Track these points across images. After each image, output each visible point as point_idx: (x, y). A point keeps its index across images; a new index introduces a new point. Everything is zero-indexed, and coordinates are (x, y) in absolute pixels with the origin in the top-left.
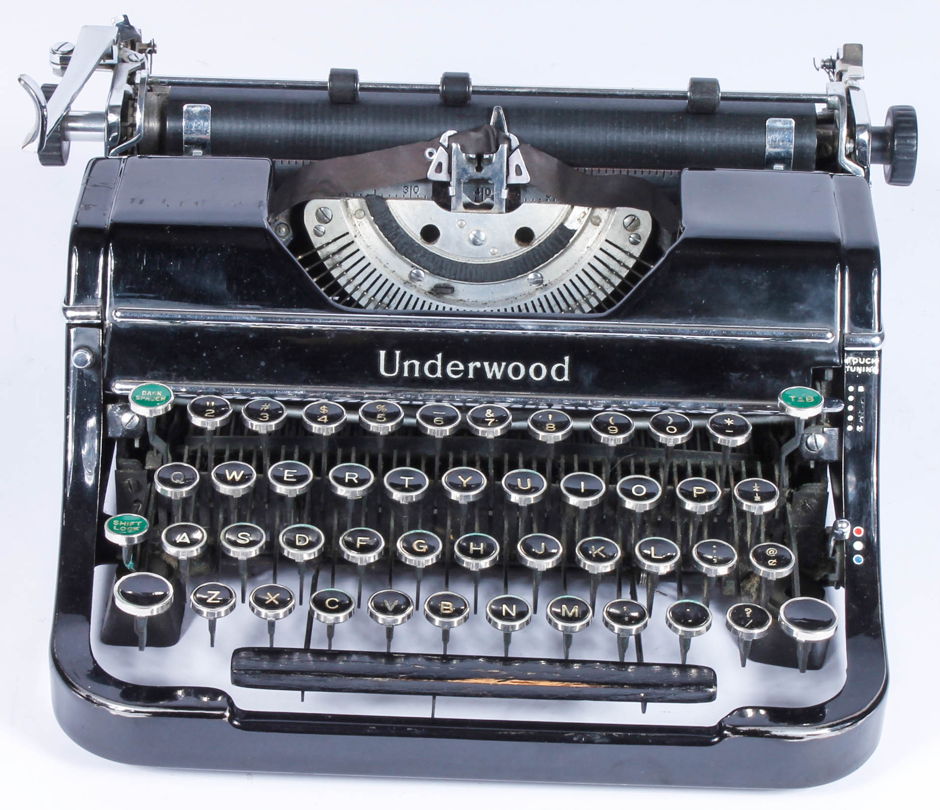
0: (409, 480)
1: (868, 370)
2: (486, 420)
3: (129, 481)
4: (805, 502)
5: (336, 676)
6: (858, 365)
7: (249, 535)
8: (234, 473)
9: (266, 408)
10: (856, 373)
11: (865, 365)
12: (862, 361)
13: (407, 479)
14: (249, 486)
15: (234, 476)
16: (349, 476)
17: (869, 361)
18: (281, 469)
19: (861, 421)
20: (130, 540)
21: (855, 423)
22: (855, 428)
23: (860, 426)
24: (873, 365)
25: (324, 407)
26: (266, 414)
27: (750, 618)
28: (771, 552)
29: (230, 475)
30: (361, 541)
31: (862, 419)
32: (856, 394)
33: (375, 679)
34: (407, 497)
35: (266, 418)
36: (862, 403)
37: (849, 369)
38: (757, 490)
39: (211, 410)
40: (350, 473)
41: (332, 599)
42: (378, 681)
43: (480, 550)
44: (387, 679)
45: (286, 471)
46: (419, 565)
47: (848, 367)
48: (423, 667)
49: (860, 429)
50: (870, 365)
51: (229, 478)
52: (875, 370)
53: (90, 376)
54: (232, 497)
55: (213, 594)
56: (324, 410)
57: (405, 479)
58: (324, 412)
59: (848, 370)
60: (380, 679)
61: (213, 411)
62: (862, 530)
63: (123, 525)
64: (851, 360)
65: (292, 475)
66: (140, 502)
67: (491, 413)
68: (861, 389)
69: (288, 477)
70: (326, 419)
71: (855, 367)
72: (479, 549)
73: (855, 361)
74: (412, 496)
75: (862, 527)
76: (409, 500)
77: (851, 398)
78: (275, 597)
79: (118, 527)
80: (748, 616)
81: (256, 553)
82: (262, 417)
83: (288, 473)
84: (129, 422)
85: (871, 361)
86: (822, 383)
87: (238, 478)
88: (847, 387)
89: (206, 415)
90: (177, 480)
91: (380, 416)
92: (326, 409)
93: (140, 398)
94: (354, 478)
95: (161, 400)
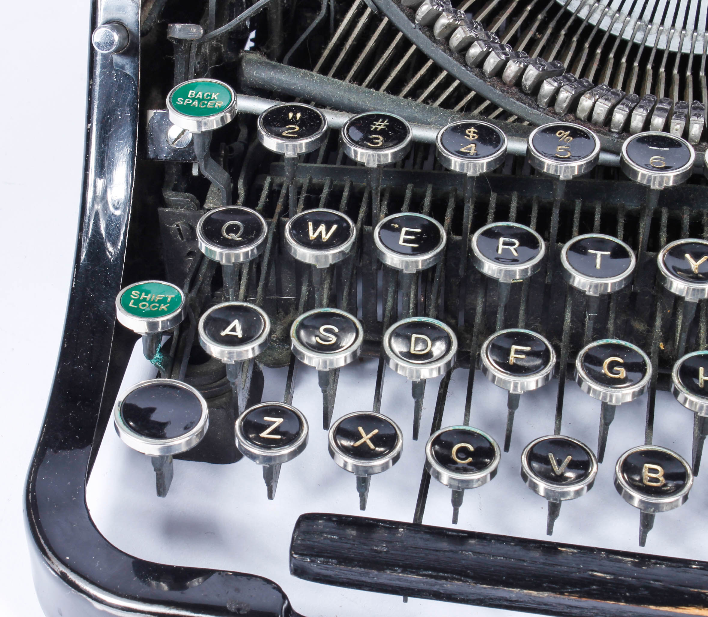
0: (602, 255)
3: (177, 226)
5: (460, 580)
7: (336, 330)
8: (322, 228)
9: (380, 127)
13: (599, 253)
14: (342, 252)
15: (321, 233)
16: (505, 244)
18: (397, 226)
20: (152, 326)
25: (472, 129)
26: (379, 137)
29: (315, 230)
30: (517, 352)
33: (525, 591)
34: (596, 286)
35: (378, 143)
39: (294, 126)
40: (507, 239)
41: (463, 445)
42: (530, 595)
44: (546, 594)
45: (404, 230)
46: (611, 400)
48: (608, 577)
51: (312, 235)
53: (123, 67)
54: (315, 266)
55: (274, 422)
56: (471, 134)
57: (596, 254)
58: (470, 138)
60: (534, 593)
61: (297, 128)
63: (145, 300)
65: (413, 237)
69: (405, 241)
70: (473, 149)
74: (606, 285)
76: (601, 290)
78: (370, 435)
79: (137, 302)
81: (345, 361)
82: (371, 141)
83: (407, 233)
84: (179, 137)
87: (325, 237)
89: (284, 134)
90: (231, 234)
91: (560, 149)
92: (474, 132)
93: (184, 101)
94: (512, 248)
95: (216, 106)
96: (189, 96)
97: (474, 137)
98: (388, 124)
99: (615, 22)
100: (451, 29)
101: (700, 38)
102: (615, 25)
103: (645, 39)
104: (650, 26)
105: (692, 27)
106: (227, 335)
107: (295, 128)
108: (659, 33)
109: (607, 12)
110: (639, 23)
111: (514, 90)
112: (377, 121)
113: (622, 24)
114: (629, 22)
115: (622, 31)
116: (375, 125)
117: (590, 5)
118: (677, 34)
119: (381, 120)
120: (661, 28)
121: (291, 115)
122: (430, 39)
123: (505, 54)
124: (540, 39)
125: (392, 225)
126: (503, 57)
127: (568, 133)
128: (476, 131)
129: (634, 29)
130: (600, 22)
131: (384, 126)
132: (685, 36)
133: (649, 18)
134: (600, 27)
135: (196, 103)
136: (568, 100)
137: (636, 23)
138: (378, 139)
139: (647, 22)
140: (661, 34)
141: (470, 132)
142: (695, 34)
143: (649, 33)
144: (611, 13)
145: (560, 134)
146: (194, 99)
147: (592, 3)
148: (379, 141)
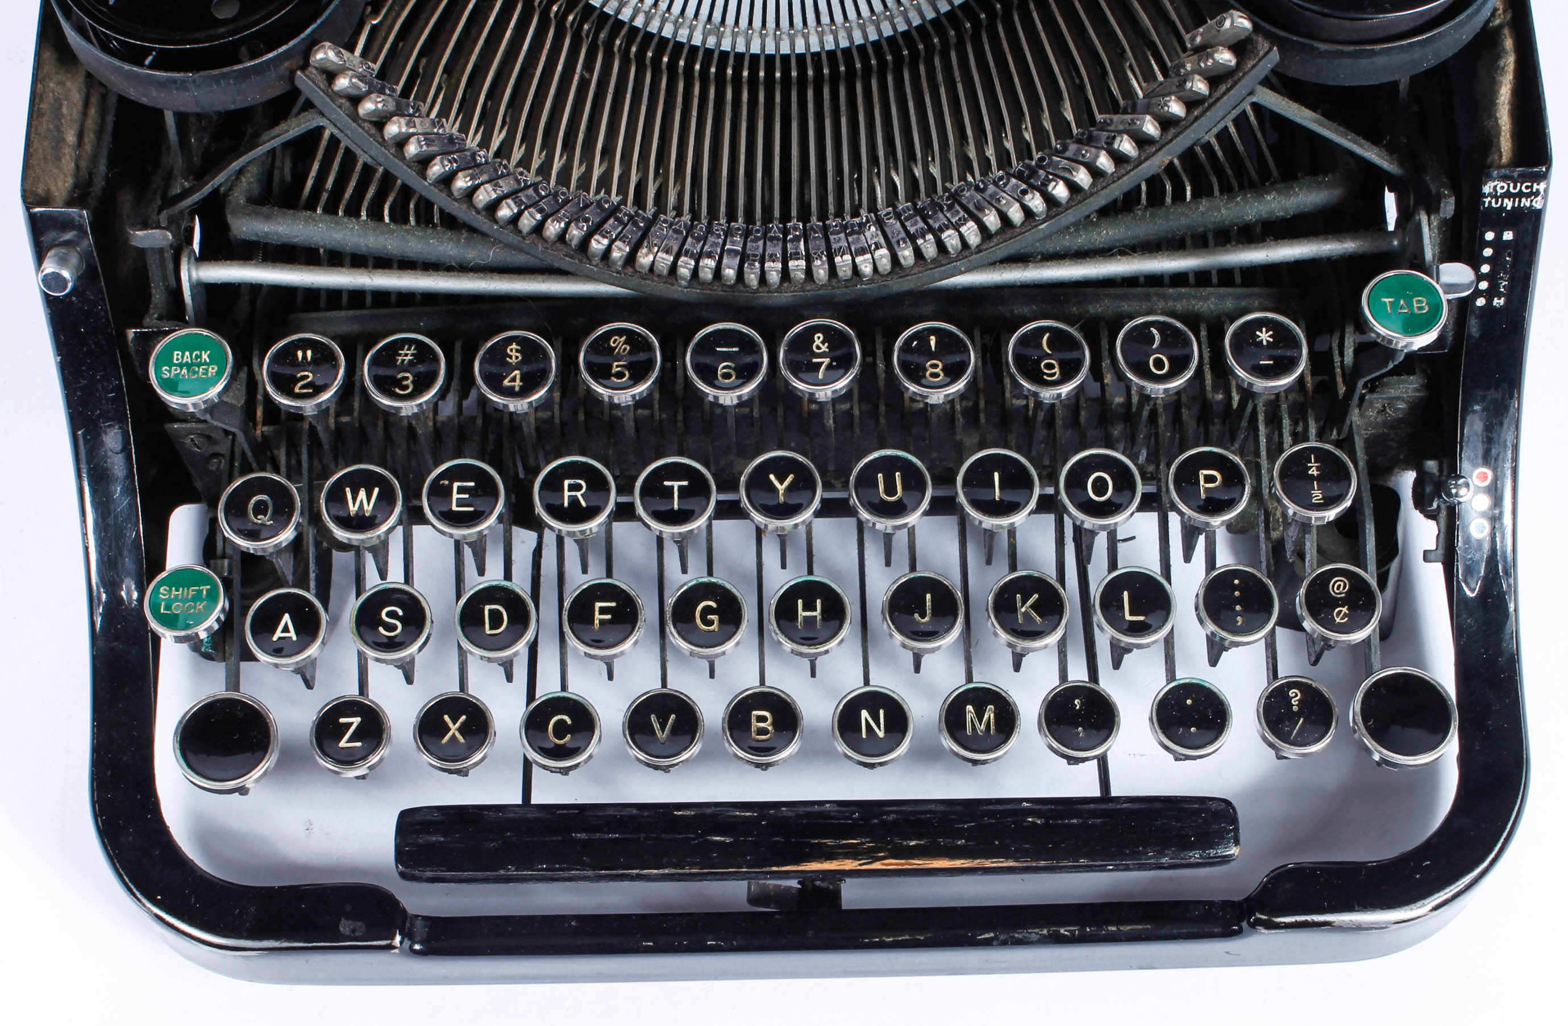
0: (680, 487)
1: (1525, 202)
2: (815, 360)
3: (192, 440)
4: (1384, 406)
6: (1508, 195)
7: (400, 612)
8: (362, 494)
9: (407, 358)
10: (1502, 208)
11: (1521, 195)
12: (1515, 188)
13: (676, 484)
15: (362, 501)
16: (570, 490)
17: (1527, 187)
18: (447, 482)
19: (1502, 290)
21: (1491, 293)
22: (1489, 301)
23: (1499, 299)
24: (1537, 194)
25: (514, 346)
26: (408, 375)
27: (1299, 714)
28: (1339, 587)
29: (354, 500)
30: (602, 610)
31: (1504, 287)
32: (1498, 244)
34: (679, 535)
35: (406, 387)
36: (1508, 259)
37: (1490, 202)
38: (1315, 473)
39: (306, 373)
40: (572, 481)
41: (560, 717)
43: (816, 616)
45: (456, 485)
47: (1487, 200)
49: (1498, 302)
50: (1527, 196)
51: (353, 509)
52: (1538, 204)
55: (352, 724)
56: (514, 354)
57: (673, 487)
58: (513, 361)
59: (1486, 205)
60: (655, 871)
61: (311, 377)
62: (1490, 473)
64: (1495, 187)
66: (223, 455)
67: (823, 343)
68: (1508, 236)
69: (459, 503)
70: (518, 377)
71: (1500, 200)
72: (814, 614)
73: (1502, 188)
74: (687, 532)
75: (1489, 467)
77: (1488, 252)
78: (458, 725)
79: (169, 604)
80: (1295, 708)
82: (399, 384)
83: (460, 491)
85: (1532, 187)
86: (1432, 217)
87: (368, 508)
88: (1483, 235)
89: (297, 390)
90: (259, 517)
91: (617, 366)
92: (517, 351)
93: (170, 372)
94: (579, 494)
95: (210, 374)
96: (175, 361)
97: (517, 357)
98: (415, 352)
99: (679, 28)
100: (471, 192)
101: (784, 37)
102: (680, 32)
103: (719, 44)
104: (722, 29)
105: (774, 26)
106: (280, 638)
107: (308, 377)
108: (734, 35)
109: (667, 18)
110: (708, 26)
111: (559, 246)
112: (403, 350)
113: (688, 30)
114: (696, 26)
115: (690, 37)
116: (400, 355)
117: (645, 12)
118: (756, 35)
119: (406, 347)
120: (736, 30)
121: (300, 354)
122: (449, 196)
123: (541, 211)
124: (590, 81)
125: (441, 482)
126: (539, 216)
127: (624, 338)
128: (519, 348)
129: (703, 34)
130: (661, 29)
131: (412, 355)
132: (766, 35)
133: (719, 19)
134: (662, 35)
135: (185, 371)
136: (623, 259)
137: (705, 27)
138: (407, 378)
139: (718, 25)
140: (737, 36)
141: (511, 350)
142: (778, 33)
143: (722, 36)
144: (672, 18)
145: (614, 343)
146: (181, 366)
147: (647, 9)
148: (408, 382)
